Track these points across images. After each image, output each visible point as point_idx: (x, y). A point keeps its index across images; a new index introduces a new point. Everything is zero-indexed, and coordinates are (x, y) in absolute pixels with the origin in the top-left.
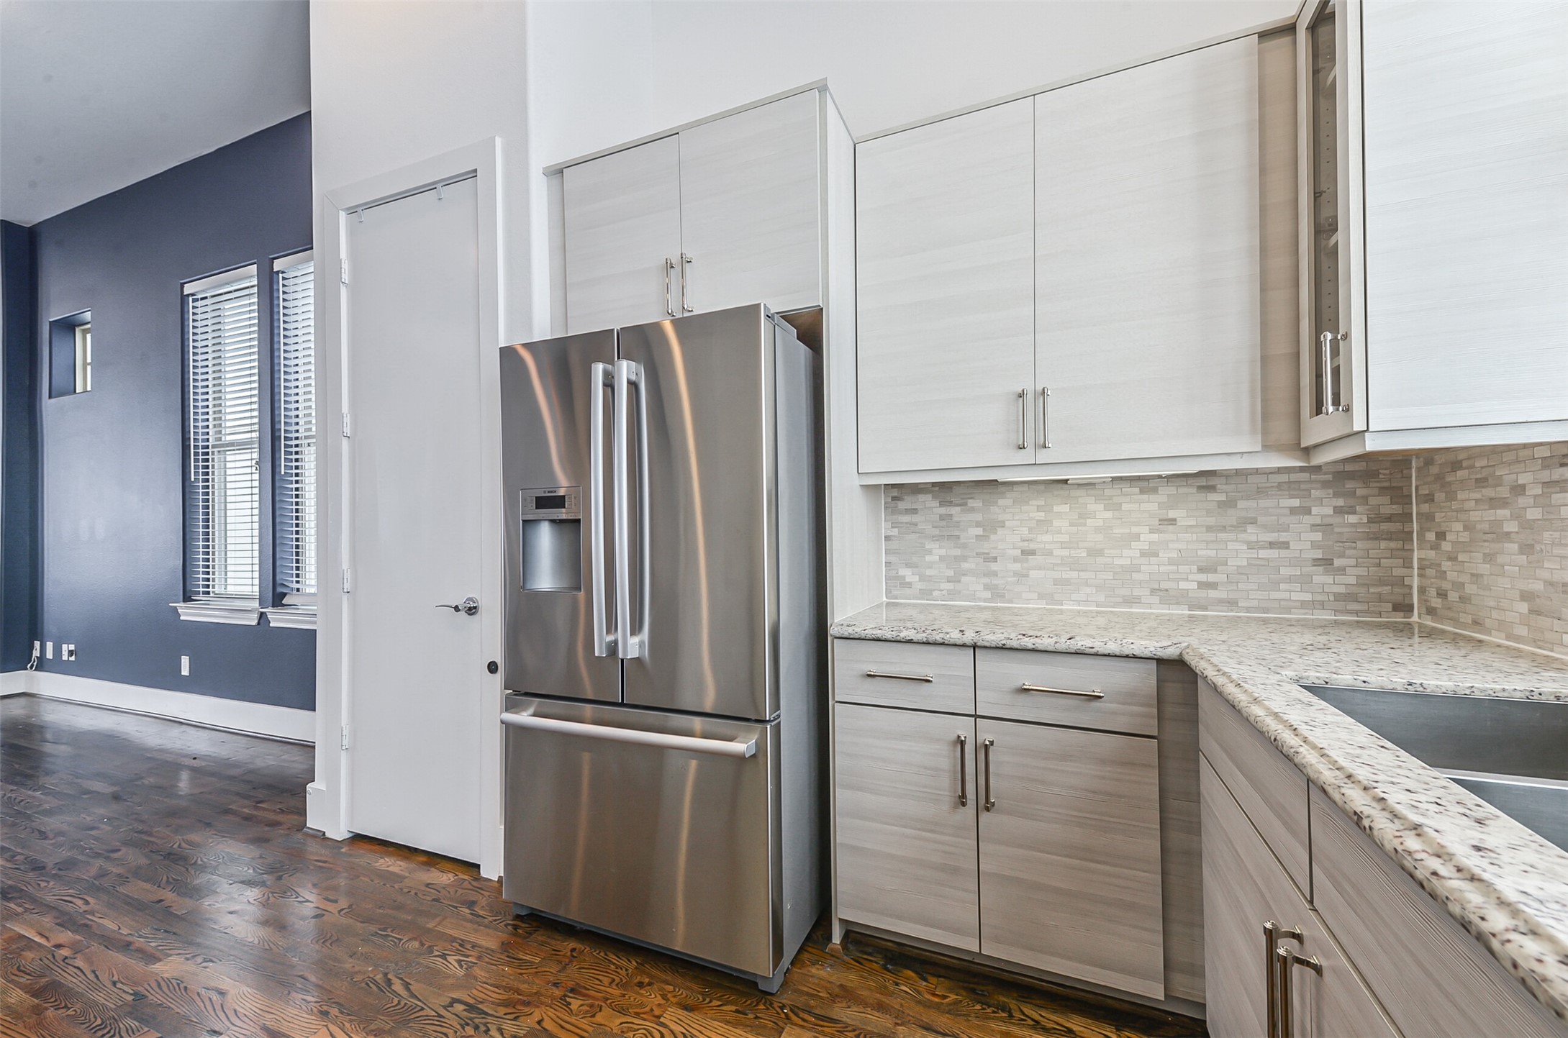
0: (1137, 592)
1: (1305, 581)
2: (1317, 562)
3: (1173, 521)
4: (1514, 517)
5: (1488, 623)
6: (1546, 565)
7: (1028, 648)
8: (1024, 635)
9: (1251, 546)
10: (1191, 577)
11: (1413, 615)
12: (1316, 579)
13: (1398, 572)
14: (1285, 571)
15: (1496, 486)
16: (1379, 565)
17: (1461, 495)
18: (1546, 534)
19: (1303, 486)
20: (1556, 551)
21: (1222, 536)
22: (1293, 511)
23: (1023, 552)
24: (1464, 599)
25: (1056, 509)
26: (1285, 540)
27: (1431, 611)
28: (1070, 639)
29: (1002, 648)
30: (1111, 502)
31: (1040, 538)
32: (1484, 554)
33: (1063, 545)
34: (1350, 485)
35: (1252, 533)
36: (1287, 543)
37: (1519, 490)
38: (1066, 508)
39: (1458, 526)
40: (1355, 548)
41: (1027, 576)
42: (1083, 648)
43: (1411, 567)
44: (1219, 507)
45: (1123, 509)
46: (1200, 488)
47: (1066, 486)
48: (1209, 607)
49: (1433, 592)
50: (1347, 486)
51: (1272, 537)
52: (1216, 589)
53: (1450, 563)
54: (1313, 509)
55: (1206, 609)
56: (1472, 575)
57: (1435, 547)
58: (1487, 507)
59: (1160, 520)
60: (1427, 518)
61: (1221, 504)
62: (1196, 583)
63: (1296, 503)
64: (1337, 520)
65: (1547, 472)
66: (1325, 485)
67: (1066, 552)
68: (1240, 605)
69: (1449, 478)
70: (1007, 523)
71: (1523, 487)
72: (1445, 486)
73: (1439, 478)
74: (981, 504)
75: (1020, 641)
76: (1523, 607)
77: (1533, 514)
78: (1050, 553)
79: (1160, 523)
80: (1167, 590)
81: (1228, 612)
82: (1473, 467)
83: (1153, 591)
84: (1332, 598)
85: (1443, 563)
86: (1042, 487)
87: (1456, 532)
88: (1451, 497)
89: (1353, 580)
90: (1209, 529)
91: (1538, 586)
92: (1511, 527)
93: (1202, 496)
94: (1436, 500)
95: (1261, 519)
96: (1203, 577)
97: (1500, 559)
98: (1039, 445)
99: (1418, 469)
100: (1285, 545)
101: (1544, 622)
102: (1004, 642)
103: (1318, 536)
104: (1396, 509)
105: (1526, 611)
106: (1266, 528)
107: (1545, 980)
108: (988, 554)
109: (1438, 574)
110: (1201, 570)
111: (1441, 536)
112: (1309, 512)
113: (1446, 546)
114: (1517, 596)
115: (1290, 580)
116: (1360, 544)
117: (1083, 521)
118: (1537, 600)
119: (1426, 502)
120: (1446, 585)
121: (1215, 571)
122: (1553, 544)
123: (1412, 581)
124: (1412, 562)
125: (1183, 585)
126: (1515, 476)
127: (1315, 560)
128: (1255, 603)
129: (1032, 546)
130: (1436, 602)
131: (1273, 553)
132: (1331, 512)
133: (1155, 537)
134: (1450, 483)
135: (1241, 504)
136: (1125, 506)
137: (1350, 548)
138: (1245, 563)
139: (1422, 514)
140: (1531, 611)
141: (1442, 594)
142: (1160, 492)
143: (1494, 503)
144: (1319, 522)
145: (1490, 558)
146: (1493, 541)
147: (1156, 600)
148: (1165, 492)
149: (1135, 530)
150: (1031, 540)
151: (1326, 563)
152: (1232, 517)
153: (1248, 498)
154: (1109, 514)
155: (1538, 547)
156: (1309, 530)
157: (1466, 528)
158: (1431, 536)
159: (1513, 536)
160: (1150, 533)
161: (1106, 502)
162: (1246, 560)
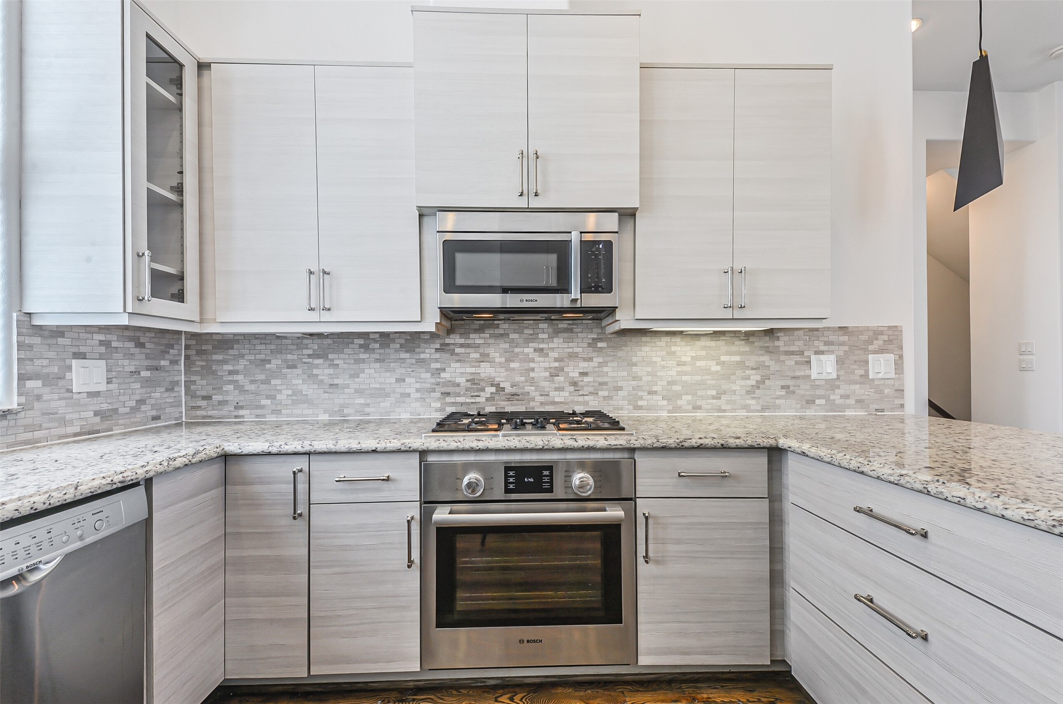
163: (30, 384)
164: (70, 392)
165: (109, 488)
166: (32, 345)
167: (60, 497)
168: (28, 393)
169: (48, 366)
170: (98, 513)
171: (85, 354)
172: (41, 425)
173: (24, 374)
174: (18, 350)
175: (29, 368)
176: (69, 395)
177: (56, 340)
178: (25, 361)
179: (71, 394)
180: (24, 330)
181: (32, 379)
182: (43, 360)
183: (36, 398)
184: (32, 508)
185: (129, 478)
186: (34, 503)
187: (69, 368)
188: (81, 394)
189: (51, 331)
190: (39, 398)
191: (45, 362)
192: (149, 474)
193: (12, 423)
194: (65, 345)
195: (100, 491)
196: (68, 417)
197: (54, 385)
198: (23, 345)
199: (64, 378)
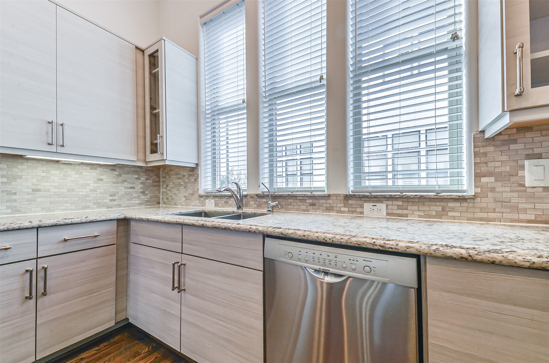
0: (88, 204)
1: (138, 197)
2: (142, 192)
3: (102, 180)
4: (183, 181)
5: (177, 203)
6: (189, 190)
7: (68, 223)
8: (65, 219)
9: (126, 188)
10: (107, 198)
11: (160, 204)
12: (141, 197)
13: (158, 194)
14: (134, 195)
15: (179, 175)
16: (154, 193)
17: (172, 177)
18: (189, 184)
19: (139, 172)
20: (190, 188)
21: (117, 185)
22: (136, 179)
23: (33, 190)
24: (172, 199)
25: (52, 172)
26: (134, 186)
27: (165, 203)
28: (86, 217)
29: (55, 226)
30: (78, 171)
31: (43, 184)
32: (177, 189)
33: (55, 187)
34: (149, 173)
35: (126, 184)
36: (134, 187)
37: (184, 176)
38: (57, 172)
39: (172, 183)
40: (150, 189)
41: (35, 200)
42: (93, 220)
43: (160, 193)
44: (117, 176)
45: (83, 174)
46: (111, 170)
47: (58, 164)
48: (113, 207)
49: (165, 198)
50: (148, 173)
51: (131, 185)
52: (115, 201)
53: (169, 192)
54: (141, 178)
55: (112, 208)
56: (174, 194)
57: (166, 188)
58: (178, 179)
59: (97, 179)
60: (164, 182)
61: (117, 175)
62: (109, 200)
63: (137, 176)
64: (145, 182)
65: (189, 173)
66: (144, 172)
67: (57, 190)
68: (122, 206)
69: (169, 173)
70: (23, 177)
71: (185, 175)
72: (168, 175)
73: (167, 173)
74: (6, 167)
75: (64, 221)
76: (184, 199)
77: (187, 181)
78: (49, 191)
79: (98, 180)
80: (99, 203)
81: (118, 208)
82: (175, 171)
83: (94, 203)
84: (144, 202)
85: (168, 192)
86: (45, 163)
87: (171, 185)
88: (170, 177)
89: (149, 197)
90: (114, 183)
91: (187, 194)
92: (182, 183)
93: (112, 172)
94: (166, 178)
95: (128, 180)
96: (111, 198)
97: (180, 190)
98: (59, 145)
99: (162, 171)
100: (134, 188)
101: (188, 201)
102: (57, 223)
103: (142, 186)
104: (157, 179)
105: (185, 200)
106: (129, 183)
107: (237, 227)
108: (10, 191)
109: (167, 194)
110: (111, 196)
111: (167, 186)
112: (140, 179)
113: (168, 188)
114: (183, 197)
115: (135, 198)
116: (151, 188)
117: (66, 178)
118: (187, 197)
119: (164, 178)
120: (168, 197)
121: (115, 196)
122: (190, 186)
123: (160, 197)
124: (160, 192)
125: (105, 201)
126: (183, 173)
127: (141, 192)
128: (126, 205)
129: (39, 187)
130: (166, 201)
131: (131, 190)
132: (144, 179)
133: (95, 185)
134: (170, 174)
135: (123, 176)
136: (84, 173)
137: (149, 189)
138: (124, 193)
139: (163, 181)
140: (186, 200)
141: (167, 199)
142: (97, 170)
143: (179, 178)
144: (142, 182)
145: (178, 190)
146: (179, 186)
147: (95, 206)
148: (99, 170)
149: (88, 182)
150: (38, 185)
151: (143, 193)
152: (120, 179)
153: (125, 174)
154: (77, 176)
155: (187, 187)
156: (140, 184)
157: (173, 184)
158: (165, 186)
159: (183, 185)
160: (94, 183)
161: (76, 171)
162: (124, 192)
163: (484, 180)
164: (523, 187)
165: (371, 246)
166: (486, 153)
167: (338, 239)
168: (483, 186)
169: (501, 166)
170: (368, 261)
171: (541, 154)
172: (495, 209)
173: (479, 173)
174: (475, 157)
175: (484, 169)
176: (522, 188)
177: (508, 147)
178: (480, 164)
179: (525, 188)
180: (480, 144)
181: (487, 176)
182: (496, 162)
183: (489, 190)
184: (324, 239)
185: (389, 246)
186: (326, 237)
187: (523, 167)
188: (536, 189)
189: (503, 140)
190: (493, 190)
191: (498, 164)
192: (410, 249)
193: (471, 205)
194: (517, 150)
195: (364, 246)
196: (520, 206)
197: (506, 180)
198: (479, 154)
199: (517, 175)
